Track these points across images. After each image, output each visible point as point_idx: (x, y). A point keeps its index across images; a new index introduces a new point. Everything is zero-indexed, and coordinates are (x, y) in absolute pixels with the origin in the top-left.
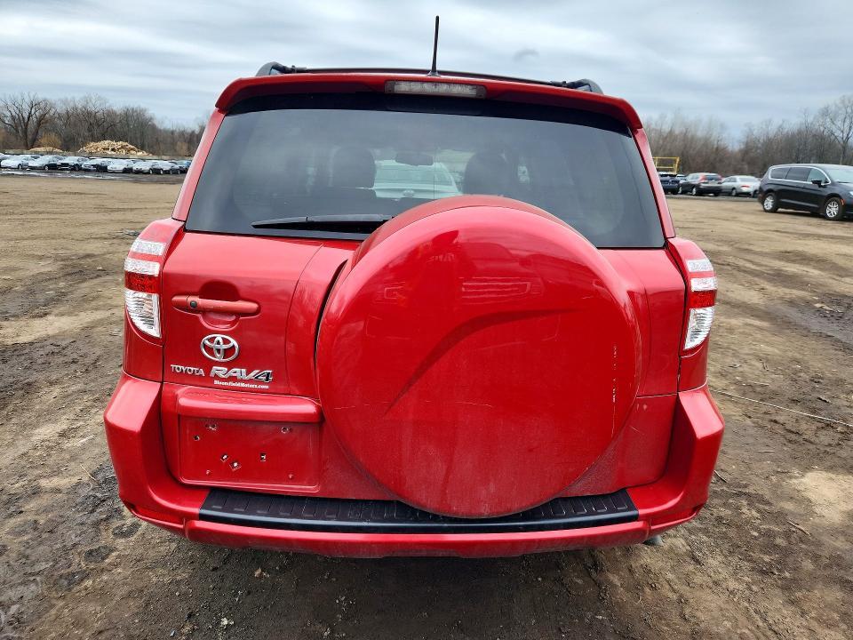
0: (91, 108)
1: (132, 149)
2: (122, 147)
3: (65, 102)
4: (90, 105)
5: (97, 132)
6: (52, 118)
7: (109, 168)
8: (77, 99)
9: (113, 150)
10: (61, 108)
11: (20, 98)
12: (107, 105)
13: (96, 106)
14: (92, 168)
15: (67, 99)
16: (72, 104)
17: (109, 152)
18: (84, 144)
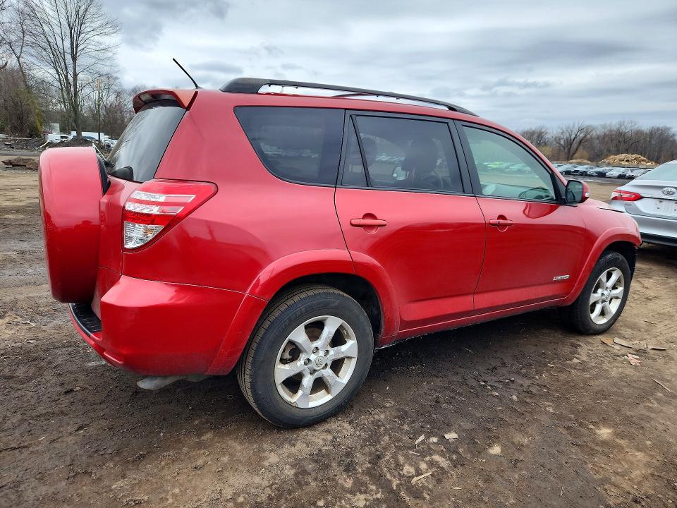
0: (623, 129)
1: (643, 160)
2: (636, 159)
3: (604, 127)
4: (623, 127)
5: (622, 147)
6: (591, 138)
7: (607, 174)
8: (613, 124)
9: (628, 161)
10: (600, 132)
11: (572, 125)
12: (636, 126)
13: (628, 127)
14: (594, 174)
15: (605, 125)
16: (609, 128)
17: (623, 163)
18: (607, 156)
